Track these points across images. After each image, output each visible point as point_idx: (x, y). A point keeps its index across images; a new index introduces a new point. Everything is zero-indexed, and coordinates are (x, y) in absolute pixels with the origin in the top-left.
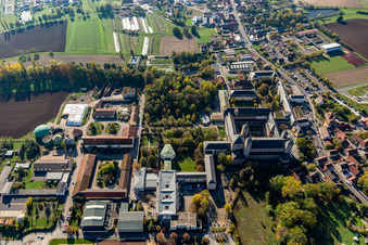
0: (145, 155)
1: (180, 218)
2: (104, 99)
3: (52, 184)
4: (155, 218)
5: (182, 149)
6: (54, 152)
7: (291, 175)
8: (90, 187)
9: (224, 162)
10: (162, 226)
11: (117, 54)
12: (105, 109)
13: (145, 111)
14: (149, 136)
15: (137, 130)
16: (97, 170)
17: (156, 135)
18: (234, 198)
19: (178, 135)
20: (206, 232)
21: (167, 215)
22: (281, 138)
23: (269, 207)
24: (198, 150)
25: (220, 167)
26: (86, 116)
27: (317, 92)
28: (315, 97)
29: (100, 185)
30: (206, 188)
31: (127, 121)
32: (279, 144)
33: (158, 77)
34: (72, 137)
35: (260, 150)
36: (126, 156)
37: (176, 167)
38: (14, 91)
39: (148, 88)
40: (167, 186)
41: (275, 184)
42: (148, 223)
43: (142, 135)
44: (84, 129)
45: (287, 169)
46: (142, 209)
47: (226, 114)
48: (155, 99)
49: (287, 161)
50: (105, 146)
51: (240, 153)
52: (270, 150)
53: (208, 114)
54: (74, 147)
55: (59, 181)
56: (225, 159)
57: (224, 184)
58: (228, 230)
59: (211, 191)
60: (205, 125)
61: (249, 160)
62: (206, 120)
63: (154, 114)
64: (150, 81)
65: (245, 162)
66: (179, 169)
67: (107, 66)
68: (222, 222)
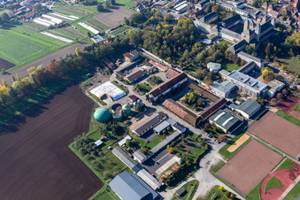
2: (115, 71)
3: (168, 131)
5: (219, 61)
13: (163, 57)
21: (264, 90)
26: (122, 87)
29: (199, 110)
30: (258, 70)
36: (192, 85)
40: (242, 79)
50: (169, 90)
53: (205, 38)
55: (170, 126)
62: (207, 41)
68: (288, 77)
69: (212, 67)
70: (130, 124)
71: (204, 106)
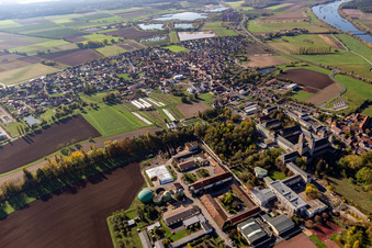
1: (311, 206)
3: (194, 228)
6: (170, 207)
8: (226, 216)
11: (151, 126)
13: (217, 153)
14: (235, 168)
16: (219, 204)
18: (326, 183)
20: (332, 208)
26: (173, 173)
30: (304, 184)
31: (209, 165)
36: (234, 186)
38: (84, 177)
40: (283, 191)
43: (231, 169)
50: (211, 186)
53: (262, 141)
55: (199, 223)
60: (266, 149)
62: (263, 146)
68: (333, 199)
69: (258, 171)
70: (165, 210)
71: (238, 210)
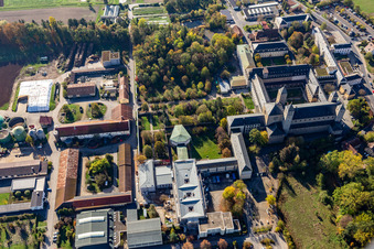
0: (148, 142)
1: (211, 220)
2: (75, 70)
3: (21, 195)
4: (177, 225)
5: (199, 129)
6: (16, 151)
7: (346, 148)
8: (78, 194)
9: (258, 141)
10: (187, 234)
11: (83, 4)
12: (80, 85)
13: (139, 82)
14: (149, 116)
15: (131, 109)
16: (84, 170)
17: (159, 114)
18: (276, 187)
19: (191, 111)
20: (247, 235)
21: (193, 219)
22: (329, 102)
23: (323, 194)
24: (220, 128)
25: (253, 148)
26: (55, 96)
27: (366, 39)
28: (364, 44)
29: (92, 189)
30: (238, 178)
31: (114, 99)
32: (328, 110)
33: (149, 33)
34: (39, 128)
35: (303, 121)
36: (122, 147)
37: (193, 154)
39: (138, 49)
40: (187, 181)
41: (328, 163)
42: (168, 232)
43: (140, 116)
44: (55, 115)
45: (340, 141)
46: (157, 215)
47: (251, 76)
48: (151, 64)
49: (339, 132)
50: (91, 136)
51: (277, 127)
52: (317, 119)
53: (227, 79)
54: (45, 141)
55: (32, 190)
56: (259, 136)
57: (261, 170)
58: (275, 228)
59: (245, 181)
60: (225, 94)
61: (290, 135)
62: (224, 87)
63: (153, 86)
64: (139, 40)
65: (285, 139)
66: (198, 158)
67: (73, 23)
68: (265, 218)
71: (103, 188)
